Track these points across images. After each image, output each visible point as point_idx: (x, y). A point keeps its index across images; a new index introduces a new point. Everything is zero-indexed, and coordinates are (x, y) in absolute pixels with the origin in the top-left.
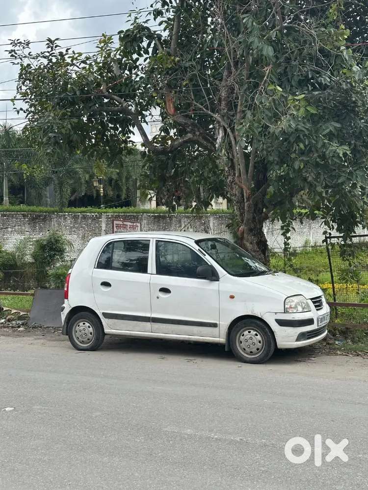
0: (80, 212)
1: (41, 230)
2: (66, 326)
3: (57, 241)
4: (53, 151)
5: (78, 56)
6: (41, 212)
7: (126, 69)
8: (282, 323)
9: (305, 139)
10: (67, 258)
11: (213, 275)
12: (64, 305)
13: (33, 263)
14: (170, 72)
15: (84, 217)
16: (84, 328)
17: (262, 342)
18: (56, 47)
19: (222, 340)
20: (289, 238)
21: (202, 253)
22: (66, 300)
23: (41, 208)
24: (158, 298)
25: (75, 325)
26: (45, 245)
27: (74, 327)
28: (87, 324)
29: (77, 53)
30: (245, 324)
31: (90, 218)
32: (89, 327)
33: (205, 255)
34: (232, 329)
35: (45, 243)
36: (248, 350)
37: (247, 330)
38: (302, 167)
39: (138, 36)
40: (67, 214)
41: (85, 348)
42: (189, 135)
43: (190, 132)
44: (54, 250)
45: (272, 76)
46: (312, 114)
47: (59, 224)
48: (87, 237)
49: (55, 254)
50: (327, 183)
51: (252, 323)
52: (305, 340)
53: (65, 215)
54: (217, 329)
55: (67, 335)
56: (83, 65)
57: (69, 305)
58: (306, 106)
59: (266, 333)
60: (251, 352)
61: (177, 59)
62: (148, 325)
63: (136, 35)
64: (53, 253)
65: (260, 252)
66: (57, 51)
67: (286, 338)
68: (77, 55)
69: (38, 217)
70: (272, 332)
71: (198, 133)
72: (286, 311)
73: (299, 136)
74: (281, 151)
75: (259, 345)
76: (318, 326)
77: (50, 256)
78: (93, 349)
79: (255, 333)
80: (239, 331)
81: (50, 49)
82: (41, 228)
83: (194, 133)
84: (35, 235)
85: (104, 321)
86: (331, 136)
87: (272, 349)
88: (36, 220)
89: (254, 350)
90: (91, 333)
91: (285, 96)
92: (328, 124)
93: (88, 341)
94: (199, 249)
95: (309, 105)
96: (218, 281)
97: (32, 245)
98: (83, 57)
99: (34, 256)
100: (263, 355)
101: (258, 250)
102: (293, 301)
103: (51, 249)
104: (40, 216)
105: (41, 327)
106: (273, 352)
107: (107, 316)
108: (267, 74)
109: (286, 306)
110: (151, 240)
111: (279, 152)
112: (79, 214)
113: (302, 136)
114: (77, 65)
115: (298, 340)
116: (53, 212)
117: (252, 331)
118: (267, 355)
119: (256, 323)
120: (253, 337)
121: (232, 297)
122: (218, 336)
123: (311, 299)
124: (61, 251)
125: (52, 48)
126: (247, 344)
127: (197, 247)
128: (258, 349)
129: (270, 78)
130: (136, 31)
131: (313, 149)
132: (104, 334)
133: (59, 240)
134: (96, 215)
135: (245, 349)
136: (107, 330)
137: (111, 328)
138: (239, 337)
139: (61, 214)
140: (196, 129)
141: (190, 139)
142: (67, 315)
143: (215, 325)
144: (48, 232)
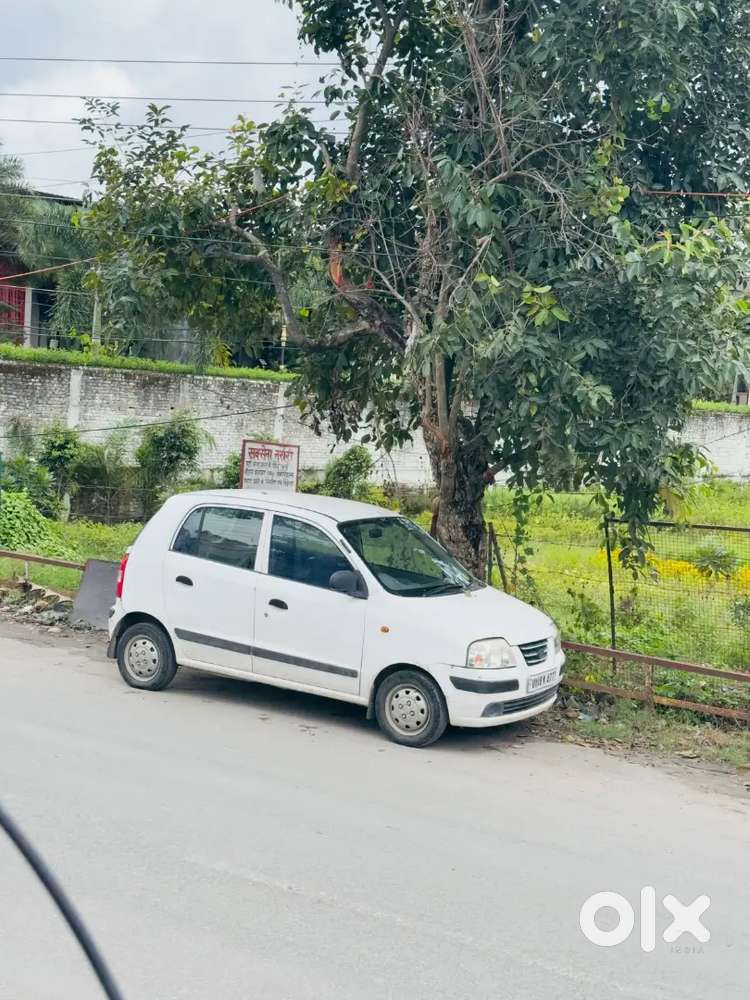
0: (237, 378)
1: (158, 405)
2: (115, 642)
3: (185, 433)
4: (125, 328)
5: (193, 153)
6: (160, 370)
7: (277, 181)
8: (461, 684)
9: (539, 368)
10: (201, 466)
11: (358, 589)
12: (114, 607)
13: (138, 469)
14: (339, 209)
15: (244, 387)
16: (143, 651)
17: (426, 711)
18: (163, 121)
19: (363, 699)
20: (524, 522)
21: (346, 548)
22: (118, 599)
23: (163, 364)
24: (266, 615)
25: (129, 644)
26: (162, 439)
27: (128, 646)
28: (149, 644)
29: (191, 148)
30: (401, 677)
31: (255, 389)
32: (152, 649)
33: (350, 552)
34: (380, 683)
35: (161, 434)
36: (403, 723)
37: (404, 688)
38: (533, 413)
39: (290, 137)
40: (210, 378)
41: (141, 684)
42: (364, 325)
43: (365, 319)
44: (179, 449)
45: (490, 256)
46: (562, 322)
47: (194, 398)
48: (247, 426)
49: (178, 457)
50: (581, 440)
51: (411, 677)
52: (499, 715)
53: (205, 380)
54: (357, 680)
55: (115, 657)
56: (199, 170)
57: (122, 608)
58: (552, 307)
59: (433, 697)
60: (407, 727)
61: (354, 187)
62: (248, 658)
63: (287, 135)
64: (174, 454)
65: (469, 542)
66: (163, 129)
67: (466, 711)
68: (189, 151)
69: (153, 381)
70: (443, 698)
71: (378, 322)
72: (468, 665)
73: (529, 362)
74: (502, 380)
75: (422, 717)
76: (528, 692)
77: (171, 460)
78: (156, 687)
79: (417, 694)
80: (391, 689)
81: (152, 124)
82: (157, 402)
83: (373, 322)
84: (145, 415)
85: (178, 643)
86: (586, 365)
87: (442, 726)
88: (151, 385)
89: (413, 724)
90: (154, 661)
91: (517, 286)
92: (586, 343)
93: (149, 673)
94: (341, 541)
95: (559, 305)
96: (365, 598)
97: (138, 434)
98: (199, 156)
99: (141, 456)
100: (425, 734)
101: (465, 539)
102: (484, 650)
103: (172, 447)
104: (158, 379)
105: (90, 629)
106: (442, 732)
107: (183, 634)
108: (480, 252)
109: (470, 656)
110: (266, 512)
111: (498, 382)
112: (235, 380)
113: (534, 363)
114: (188, 169)
115: (484, 715)
116: (185, 373)
117: (412, 691)
118: (431, 734)
119: (419, 679)
120: (412, 702)
121: (385, 630)
122: (358, 693)
123: (519, 646)
124: (191, 453)
125: (157, 121)
126: (402, 712)
127: (340, 537)
128: (418, 723)
129: (487, 257)
130: (288, 127)
131: (555, 385)
132: (176, 666)
133: (188, 432)
134: (268, 386)
135: (397, 721)
136: (179, 660)
137: (189, 656)
138: (391, 699)
139: (198, 377)
140: (376, 315)
141: (365, 330)
142: (118, 624)
143: (353, 674)
144: (171, 411)
